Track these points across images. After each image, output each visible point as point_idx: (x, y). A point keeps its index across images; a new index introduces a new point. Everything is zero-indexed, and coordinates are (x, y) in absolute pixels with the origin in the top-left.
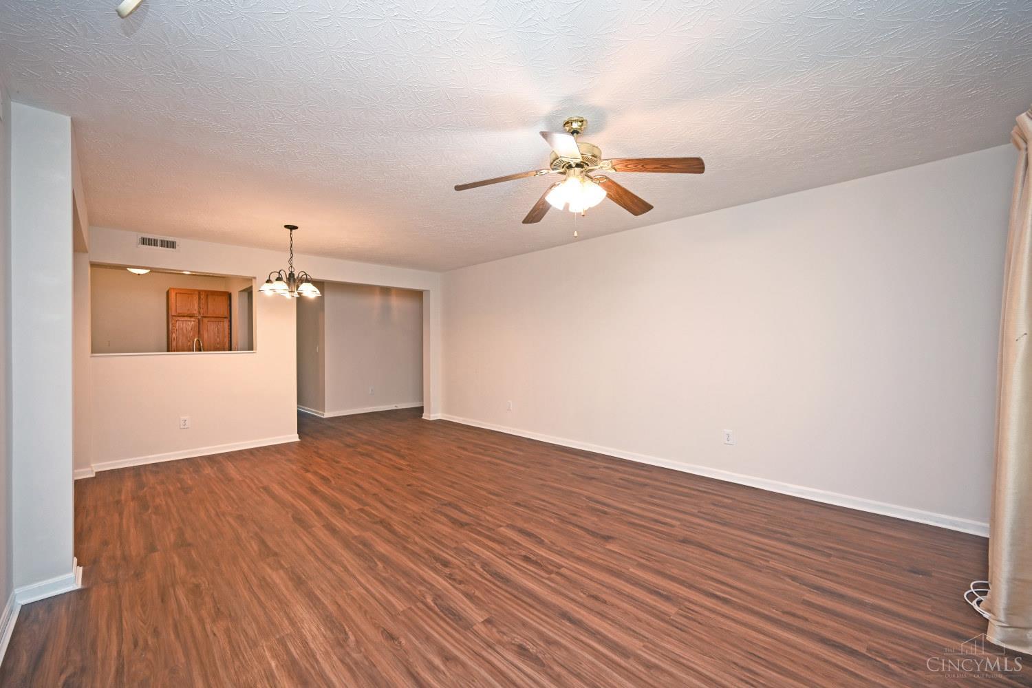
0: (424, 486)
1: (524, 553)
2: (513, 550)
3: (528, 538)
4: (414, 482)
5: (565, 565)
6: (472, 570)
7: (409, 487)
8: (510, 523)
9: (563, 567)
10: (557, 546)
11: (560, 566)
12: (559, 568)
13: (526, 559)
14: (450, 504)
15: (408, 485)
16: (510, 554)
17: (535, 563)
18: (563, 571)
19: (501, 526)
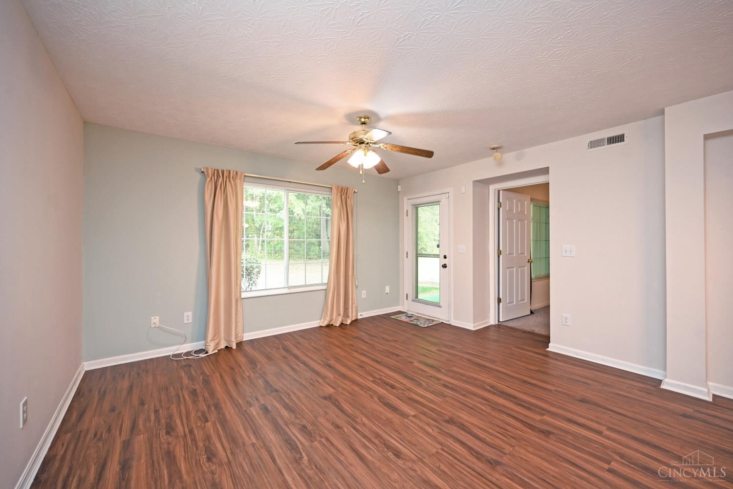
1: (394, 391)
2: (401, 393)
3: (391, 402)
5: (369, 382)
6: (427, 382)
8: (406, 420)
9: (372, 381)
10: (369, 394)
11: (373, 382)
12: (374, 380)
13: (393, 387)
16: (403, 390)
17: (387, 384)
18: (371, 379)
19: (414, 416)
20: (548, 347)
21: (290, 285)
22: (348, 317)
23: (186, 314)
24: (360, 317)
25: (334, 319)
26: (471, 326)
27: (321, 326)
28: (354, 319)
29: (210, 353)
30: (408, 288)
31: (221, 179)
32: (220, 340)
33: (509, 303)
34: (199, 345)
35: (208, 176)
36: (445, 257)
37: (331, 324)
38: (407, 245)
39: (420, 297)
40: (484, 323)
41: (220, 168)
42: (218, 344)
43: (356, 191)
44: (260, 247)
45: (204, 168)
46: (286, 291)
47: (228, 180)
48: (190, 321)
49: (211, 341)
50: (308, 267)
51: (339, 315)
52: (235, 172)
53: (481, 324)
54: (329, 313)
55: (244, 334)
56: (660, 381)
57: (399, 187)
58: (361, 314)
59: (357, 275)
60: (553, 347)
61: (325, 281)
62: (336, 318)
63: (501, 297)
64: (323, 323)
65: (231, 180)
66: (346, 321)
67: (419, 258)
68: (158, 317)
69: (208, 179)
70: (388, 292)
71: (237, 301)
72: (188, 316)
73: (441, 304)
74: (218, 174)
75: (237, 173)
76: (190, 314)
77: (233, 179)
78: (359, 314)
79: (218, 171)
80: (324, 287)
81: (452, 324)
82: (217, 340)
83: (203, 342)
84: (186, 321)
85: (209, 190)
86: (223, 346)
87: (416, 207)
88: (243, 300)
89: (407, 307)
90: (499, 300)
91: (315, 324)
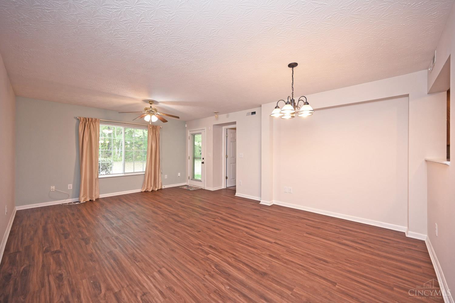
0: (191, 231)
4: (197, 233)
7: (199, 230)
14: (178, 222)
15: (200, 232)
20: (235, 194)
21: (125, 172)
22: (156, 187)
23: (69, 185)
24: (163, 188)
25: (149, 188)
26: (212, 189)
27: (142, 192)
28: (159, 188)
29: (82, 202)
30: (189, 174)
31: (87, 122)
32: (87, 197)
33: (232, 179)
34: (77, 199)
35: (81, 121)
36: (203, 159)
37: (147, 190)
38: (189, 153)
39: (195, 178)
40: (220, 188)
41: (87, 117)
42: (86, 199)
43: (161, 127)
44: (119, 154)
45: (78, 117)
46: (123, 175)
47: (91, 123)
48: (71, 188)
49: (82, 197)
50: (135, 163)
51: (151, 186)
52: (95, 119)
53: (218, 188)
54: (146, 185)
55: (100, 195)
56: (260, 202)
57: (186, 125)
58: (165, 186)
59: (162, 167)
60: (237, 194)
61: (144, 170)
62: (150, 188)
63: (227, 176)
64: (143, 190)
65: (93, 123)
66: (155, 189)
67: (195, 160)
68: (54, 186)
69: (81, 122)
70: (180, 176)
71: (96, 179)
72: (70, 186)
73: (202, 180)
74: (86, 120)
75: (96, 119)
76: (71, 185)
77: (94, 122)
78: (163, 186)
79: (86, 118)
80: (144, 173)
81: (206, 189)
82: (86, 197)
83: (78, 198)
84: (69, 189)
85: (81, 128)
86: (88, 200)
87: (194, 135)
88: (99, 179)
89: (189, 183)
90: (227, 178)
91: (139, 190)
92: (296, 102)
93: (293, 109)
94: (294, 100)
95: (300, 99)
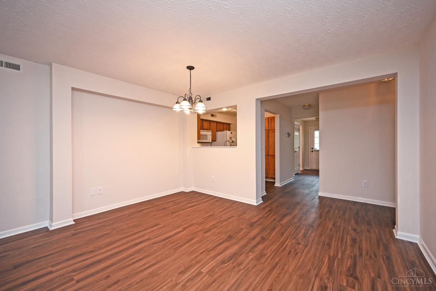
92: (193, 100)
93: (190, 105)
94: (192, 98)
95: (196, 98)
